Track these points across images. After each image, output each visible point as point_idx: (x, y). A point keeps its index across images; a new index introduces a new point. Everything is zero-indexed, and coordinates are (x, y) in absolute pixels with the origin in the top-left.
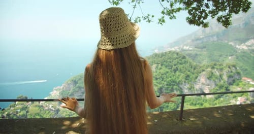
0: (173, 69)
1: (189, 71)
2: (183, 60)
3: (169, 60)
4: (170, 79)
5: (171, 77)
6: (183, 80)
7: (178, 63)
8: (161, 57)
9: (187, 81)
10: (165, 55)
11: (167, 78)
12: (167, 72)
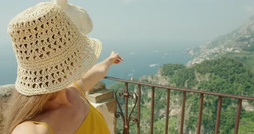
0: (229, 78)
1: (249, 81)
2: (241, 68)
3: (224, 68)
4: (226, 90)
5: (227, 88)
6: (242, 92)
7: (235, 71)
8: (215, 65)
9: (247, 93)
10: (219, 63)
11: (223, 88)
12: (224, 82)
